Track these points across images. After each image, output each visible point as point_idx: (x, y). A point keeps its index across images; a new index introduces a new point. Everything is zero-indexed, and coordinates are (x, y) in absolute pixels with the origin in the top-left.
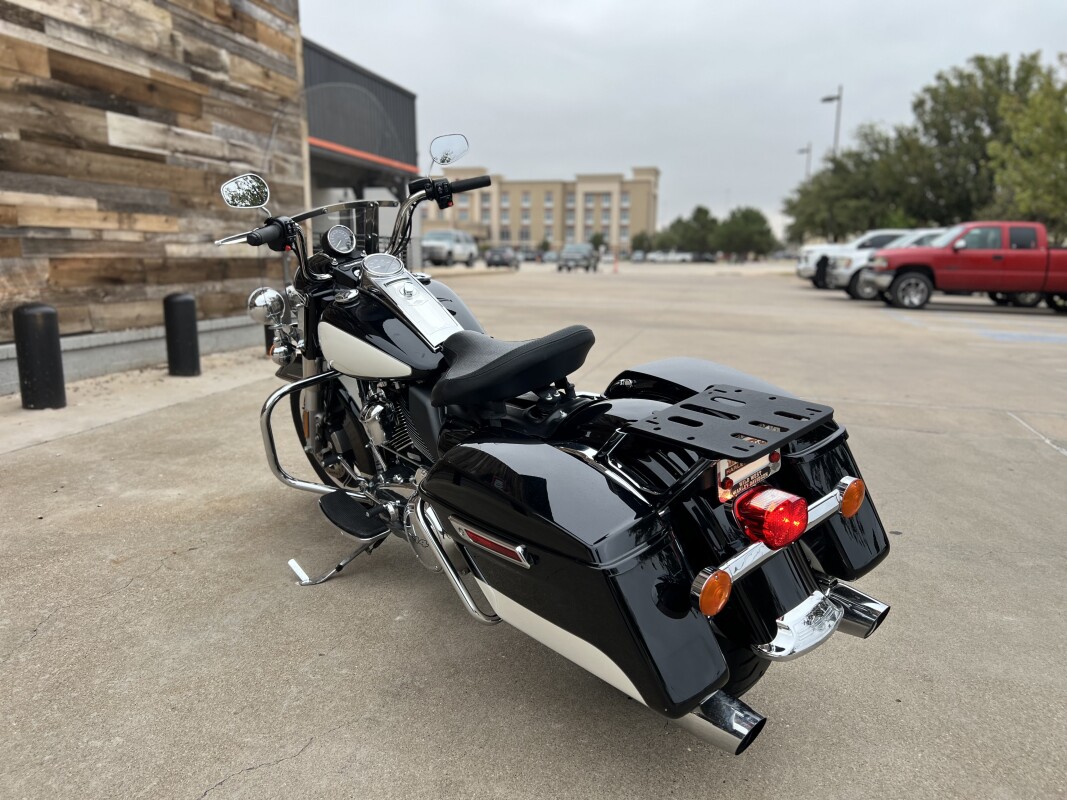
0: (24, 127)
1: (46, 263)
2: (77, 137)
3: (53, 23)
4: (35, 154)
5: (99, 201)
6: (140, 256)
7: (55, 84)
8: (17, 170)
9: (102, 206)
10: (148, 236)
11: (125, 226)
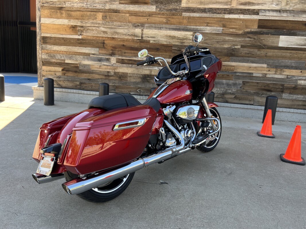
0: (242, 44)
1: (241, 82)
2: (264, 45)
3: (263, 11)
4: (245, 52)
5: (268, 65)
6: (283, 83)
7: (259, 29)
8: (237, 57)
9: (269, 66)
10: (289, 77)
11: (278, 73)
